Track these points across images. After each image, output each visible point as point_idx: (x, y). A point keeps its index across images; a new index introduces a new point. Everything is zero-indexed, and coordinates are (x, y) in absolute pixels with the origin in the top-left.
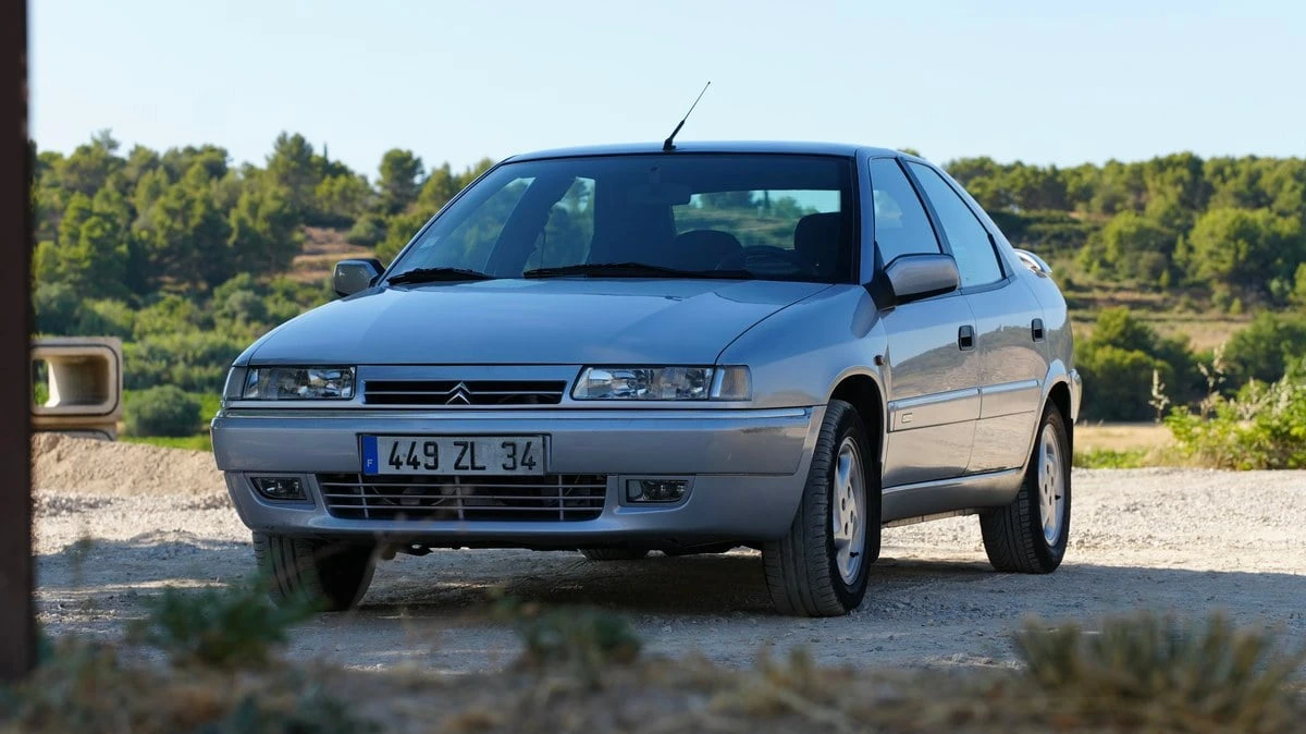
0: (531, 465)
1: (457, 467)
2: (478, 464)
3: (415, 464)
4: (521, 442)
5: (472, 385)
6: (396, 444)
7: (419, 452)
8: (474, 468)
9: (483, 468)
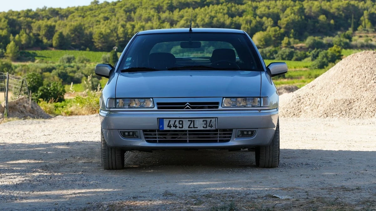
0: (211, 126)
1: (189, 127)
2: (195, 126)
3: (176, 127)
4: (209, 120)
5: (191, 103)
6: (170, 121)
7: (177, 123)
8: (194, 128)
9: (197, 128)
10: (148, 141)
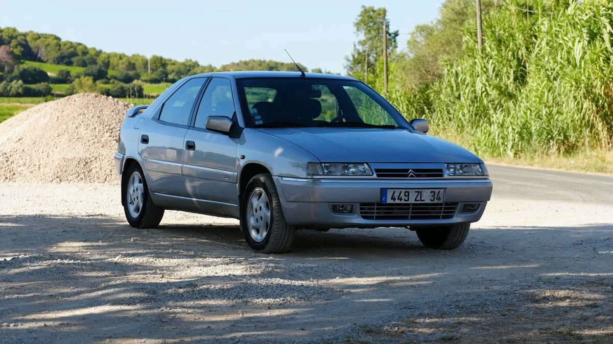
0: (439, 199)
1: (415, 200)
2: (422, 199)
3: (401, 199)
4: (436, 191)
5: (415, 170)
6: (394, 192)
7: (402, 195)
8: (421, 200)
9: (424, 201)
10: (364, 217)
